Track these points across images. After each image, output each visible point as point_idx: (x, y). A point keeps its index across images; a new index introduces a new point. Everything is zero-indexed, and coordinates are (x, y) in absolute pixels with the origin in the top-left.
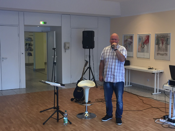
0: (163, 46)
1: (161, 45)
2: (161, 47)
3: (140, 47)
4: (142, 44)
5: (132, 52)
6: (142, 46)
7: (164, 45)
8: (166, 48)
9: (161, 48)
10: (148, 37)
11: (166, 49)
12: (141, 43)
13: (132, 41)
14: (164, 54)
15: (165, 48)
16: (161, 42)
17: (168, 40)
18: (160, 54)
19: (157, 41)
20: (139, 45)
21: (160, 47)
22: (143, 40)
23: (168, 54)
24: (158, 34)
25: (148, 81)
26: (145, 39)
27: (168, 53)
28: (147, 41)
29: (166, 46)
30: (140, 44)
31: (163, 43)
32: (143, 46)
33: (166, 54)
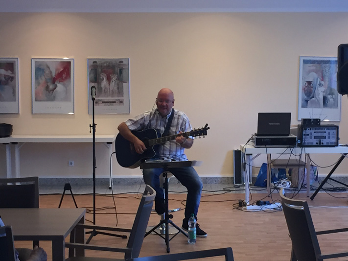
0: (109, 85)
1: (104, 83)
2: (106, 88)
3: (42, 88)
4: (47, 82)
6: (47, 87)
7: (113, 84)
8: (118, 88)
9: (106, 90)
10: (66, 68)
11: (120, 91)
12: (44, 79)
13: (12, 75)
14: (114, 102)
15: (116, 88)
16: (104, 77)
17: (124, 72)
18: (103, 102)
19: (92, 75)
20: (38, 83)
21: (102, 88)
22: (51, 72)
23: (125, 102)
24: (95, 61)
26: (56, 70)
27: (125, 98)
28: (64, 76)
29: (118, 85)
30: (42, 80)
31: (109, 79)
32: (51, 87)
33: (121, 102)
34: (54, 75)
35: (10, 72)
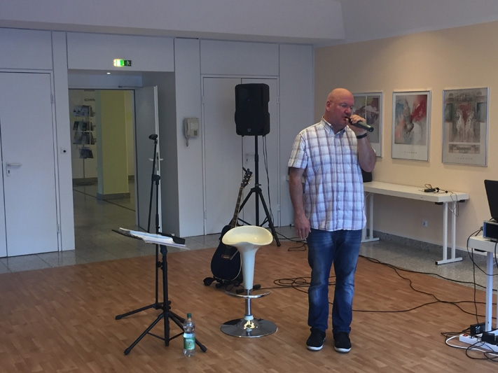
0: (465, 124)
1: (460, 122)
2: (461, 129)
3: (401, 127)
4: (405, 121)
5: (378, 142)
6: (405, 127)
7: (469, 123)
8: (474, 130)
9: (461, 132)
10: (423, 100)
11: (476, 135)
12: (402, 116)
13: (377, 113)
14: (469, 149)
15: (472, 130)
16: (459, 114)
17: (482, 107)
18: (458, 149)
19: (448, 112)
20: (397, 122)
21: (456, 129)
22: (409, 108)
23: (482, 149)
24: (451, 92)
25: (426, 225)
26: (414, 105)
27: (481, 144)
28: (421, 112)
29: (474, 126)
30: (401, 118)
31: (465, 117)
32: (409, 127)
33: (476, 149)
34: (411, 112)
35: (375, 109)
